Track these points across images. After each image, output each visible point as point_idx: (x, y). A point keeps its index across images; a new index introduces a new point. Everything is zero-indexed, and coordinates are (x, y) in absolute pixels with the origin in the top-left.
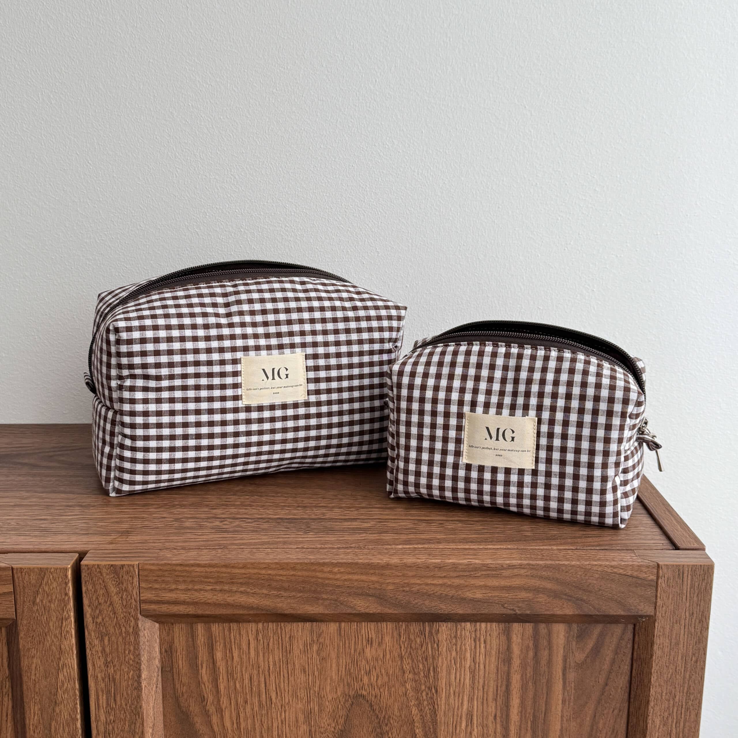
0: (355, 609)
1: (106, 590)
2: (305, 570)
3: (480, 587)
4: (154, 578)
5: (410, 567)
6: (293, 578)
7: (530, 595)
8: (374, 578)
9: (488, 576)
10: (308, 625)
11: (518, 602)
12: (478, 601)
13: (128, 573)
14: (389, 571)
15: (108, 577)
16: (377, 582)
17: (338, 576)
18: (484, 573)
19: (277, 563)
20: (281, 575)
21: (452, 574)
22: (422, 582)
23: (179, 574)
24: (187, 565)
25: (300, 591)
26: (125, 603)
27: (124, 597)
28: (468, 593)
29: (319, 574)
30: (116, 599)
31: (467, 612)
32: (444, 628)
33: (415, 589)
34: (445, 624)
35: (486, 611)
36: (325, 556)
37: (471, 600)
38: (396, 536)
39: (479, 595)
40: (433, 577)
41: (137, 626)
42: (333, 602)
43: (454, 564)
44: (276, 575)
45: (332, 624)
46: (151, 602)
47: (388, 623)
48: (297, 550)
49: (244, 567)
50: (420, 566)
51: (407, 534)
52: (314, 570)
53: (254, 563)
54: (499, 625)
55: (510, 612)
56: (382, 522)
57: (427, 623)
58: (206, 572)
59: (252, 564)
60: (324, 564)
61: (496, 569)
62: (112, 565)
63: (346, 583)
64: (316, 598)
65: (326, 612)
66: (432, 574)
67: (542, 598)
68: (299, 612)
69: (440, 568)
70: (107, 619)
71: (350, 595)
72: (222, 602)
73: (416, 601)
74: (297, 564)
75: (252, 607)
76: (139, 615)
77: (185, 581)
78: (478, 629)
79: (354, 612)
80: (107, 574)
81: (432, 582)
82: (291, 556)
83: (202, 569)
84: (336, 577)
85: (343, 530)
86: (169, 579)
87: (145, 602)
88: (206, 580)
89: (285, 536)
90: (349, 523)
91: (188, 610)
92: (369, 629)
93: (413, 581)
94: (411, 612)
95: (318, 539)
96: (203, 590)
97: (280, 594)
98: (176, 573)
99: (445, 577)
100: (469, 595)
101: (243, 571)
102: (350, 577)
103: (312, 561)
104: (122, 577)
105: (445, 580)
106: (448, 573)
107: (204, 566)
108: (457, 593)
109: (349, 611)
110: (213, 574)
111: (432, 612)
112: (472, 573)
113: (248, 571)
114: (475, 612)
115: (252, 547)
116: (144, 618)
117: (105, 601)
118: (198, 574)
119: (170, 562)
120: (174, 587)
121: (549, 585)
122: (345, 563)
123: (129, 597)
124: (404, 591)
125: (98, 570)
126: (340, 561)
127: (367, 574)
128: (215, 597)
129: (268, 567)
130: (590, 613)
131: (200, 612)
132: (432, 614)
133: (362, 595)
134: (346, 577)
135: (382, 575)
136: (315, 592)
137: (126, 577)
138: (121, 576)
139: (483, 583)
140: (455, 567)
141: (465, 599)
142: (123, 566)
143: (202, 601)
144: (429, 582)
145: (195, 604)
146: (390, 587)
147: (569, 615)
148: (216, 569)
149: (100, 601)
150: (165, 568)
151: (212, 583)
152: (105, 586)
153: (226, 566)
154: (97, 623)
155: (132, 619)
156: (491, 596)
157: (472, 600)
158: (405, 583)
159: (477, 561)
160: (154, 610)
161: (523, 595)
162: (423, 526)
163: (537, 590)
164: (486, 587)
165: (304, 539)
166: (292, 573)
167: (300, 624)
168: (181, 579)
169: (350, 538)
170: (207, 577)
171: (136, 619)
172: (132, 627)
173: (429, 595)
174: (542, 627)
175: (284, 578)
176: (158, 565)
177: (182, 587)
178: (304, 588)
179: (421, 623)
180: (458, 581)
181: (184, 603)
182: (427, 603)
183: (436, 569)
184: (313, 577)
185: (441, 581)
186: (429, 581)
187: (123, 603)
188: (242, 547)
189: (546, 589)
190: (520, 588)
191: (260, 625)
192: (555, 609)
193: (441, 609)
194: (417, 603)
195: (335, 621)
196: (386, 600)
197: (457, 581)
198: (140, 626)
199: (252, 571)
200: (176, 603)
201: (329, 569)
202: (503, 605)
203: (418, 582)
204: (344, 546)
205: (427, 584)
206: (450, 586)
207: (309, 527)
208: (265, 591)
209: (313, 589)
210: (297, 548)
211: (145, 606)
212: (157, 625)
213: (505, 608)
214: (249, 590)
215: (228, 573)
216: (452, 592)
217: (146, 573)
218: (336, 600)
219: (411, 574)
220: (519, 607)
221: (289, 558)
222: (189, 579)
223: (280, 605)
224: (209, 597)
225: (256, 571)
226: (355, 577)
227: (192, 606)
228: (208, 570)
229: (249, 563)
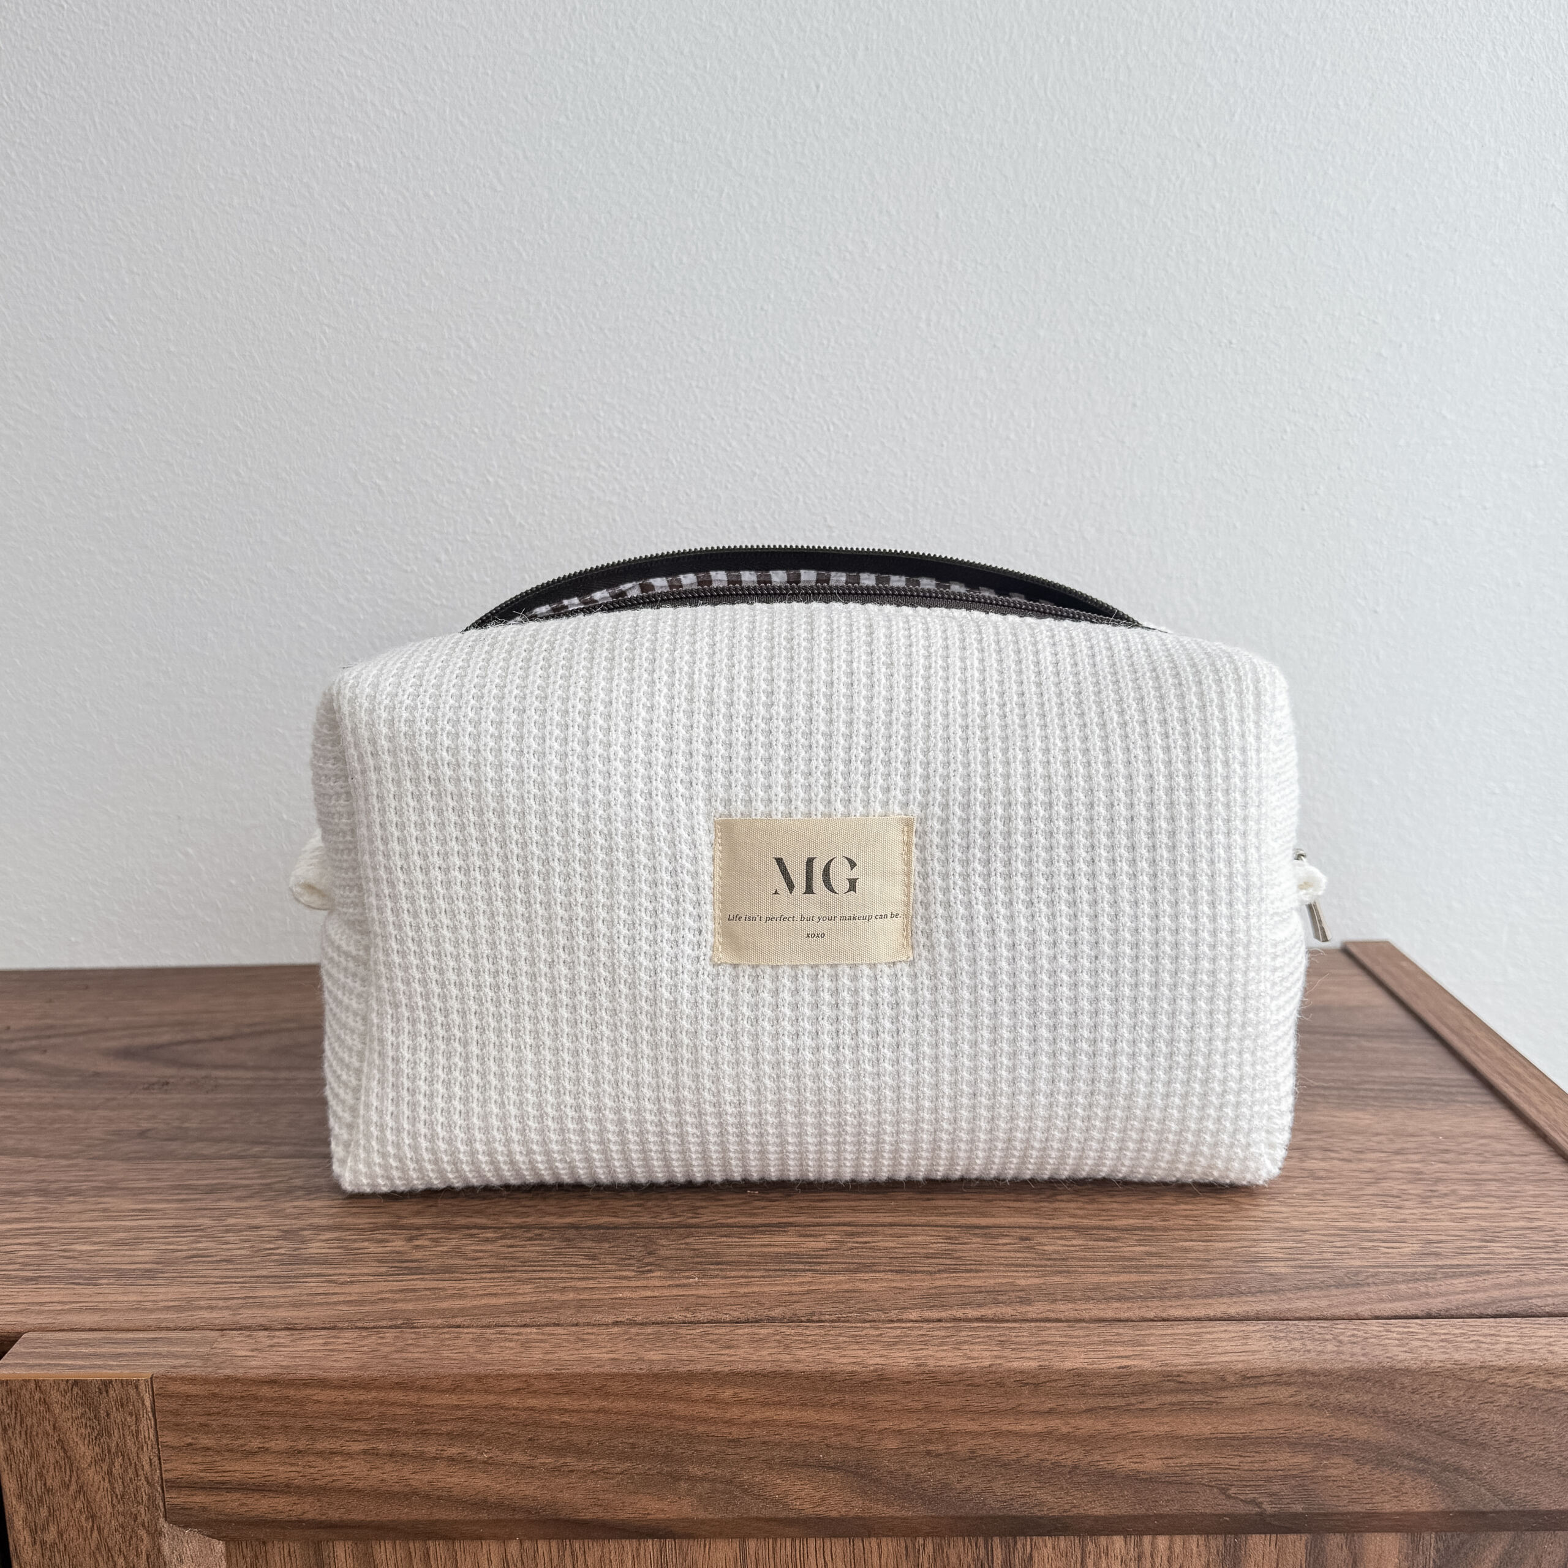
0: (786, 1506)
1: (65, 1452)
2: (636, 1396)
3: (1158, 1439)
4: (199, 1420)
5: (947, 1383)
6: (601, 1418)
7: (1304, 1460)
8: (841, 1418)
9: (1181, 1407)
10: (650, 1546)
11: (1269, 1480)
12: (1150, 1480)
13: (122, 1404)
14: (886, 1397)
15: (67, 1414)
16: (847, 1428)
17: (735, 1412)
18: (1169, 1399)
19: (550, 1376)
20: (566, 1411)
21: (1071, 1404)
22: (983, 1428)
23: (270, 1407)
24: (292, 1383)
25: (623, 1457)
26: (119, 1488)
27: (117, 1470)
28: (1120, 1456)
29: (680, 1408)
30: (92, 1476)
31: (1115, 1512)
32: (1047, 1551)
33: (962, 1448)
34: (1050, 1541)
35: (1174, 1508)
36: (694, 1353)
37: (1128, 1476)
38: (901, 1282)
39: (1152, 1464)
40: (1017, 1412)
41: (159, 1550)
42: (719, 1486)
43: (1079, 1375)
44: (551, 1410)
45: (721, 1544)
46: (194, 1486)
47: (884, 1539)
48: (616, 1329)
49: (457, 1386)
50: (977, 1381)
51: (930, 1273)
52: (664, 1396)
53: (486, 1376)
54: (1207, 1540)
55: (1242, 1509)
56: (858, 1234)
57: (997, 1540)
58: (346, 1403)
59: (479, 1378)
60: (691, 1377)
61: (1204, 1388)
62: (76, 1383)
63: (757, 1431)
64: (669, 1474)
65: (702, 1515)
66: (1013, 1403)
67: (1340, 1468)
68: (623, 1516)
69: (1037, 1385)
70: (73, 1533)
71: (771, 1468)
72: (397, 1488)
73: (966, 1483)
74: (613, 1376)
75: (485, 1501)
76: (162, 1520)
77: (285, 1429)
78: (1148, 1554)
79: (783, 1514)
80: (65, 1408)
81: (1010, 1428)
82: (595, 1353)
83: (333, 1394)
84: (728, 1415)
85: (747, 1263)
86: (241, 1422)
87: (175, 1485)
88: (346, 1424)
89: (583, 1284)
90: (765, 1239)
91: (299, 1509)
92: (828, 1558)
93: (955, 1424)
94: (952, 1513)
95: (675, 1292)
96: (341, 1453)
97: (565, 1464)
98: (261, 1406)
99: (1050, 1412)
100: (1124, 1463)
101: (453, 1399)
102: (769, 1413)
103: (656, 1369)
104: (108, 1415)
105: (1054, 1423)
106: (1061, 1402)
107: (341, 1385)
108: (1089, 1459)
109: (767, 1513)
110: (365, 1408)
111: (1014, 1513)
112: (1133, 1401)
113: (466, 1399)
114: (1140, 1511)
115: (486, 1321)
116: (177, 1530)
117: (63, 1481)
118: (324, 1407)
119: (240, 1373)
120: (256, 1443)
121: (1360, 1430)
122: (754, 1374)
123: (131, 1471)
124: (928, 1453)
125: (37, 1396)
126: (740, 1367)
127: (820, 1405)
128: (374, 1472)
129: (526, 1385)
130: (1481, 1507)
131: (335, 1515)
132: (1014, 1517)
133: (805, 1465)
134: (758, 1414)
135: (864, 1407)
136: (667, 1457)
137: (117, 1416)
138: (103, 1414)
139: (1166, 1428)
140: (1081, 1381)
141: (1112, 1475)
142: (106, 1384)
143: (339, 1484)
144: (1004, 1428)
145: (319, 1491)
146: (891, 1443)
147: (1418, 1514)
148: (374, 1394)
149: (49, 1482)
150: (227, 1391)
151: (365, 1433)
152: (60, 1441)
153: (400, 1386)
154: (43, 1543)
155: (142, 1533)
156: (1190, 1465)
157: (1133, 1478)
158: (932, 1431)
159: (1147, 1365)
160: (204, 1509)
161: (1285, 1459)
162: (973, 1247)
163: (1324, 1446)
164: (1173, 1438)
165: (635, 1295)
166: (597, 1404)
167: (629, 1545)
168: (274, 1422)
169: (766, 1289)
170: (349, 1417)
171: (156, 1535)
172: (144, 1557)
173: (1005, 1465)
174: (1335, 1542)
175: (575, 1420)
176: (206, 1381)
177: (280, 1443)
178: (633, 1446)
179: (981, 1540)
180: (1090, 1422)
181: (286, 1489)
182: (999, 1486)
183: (1026, 1390)
184: (659, 1416)
185: (1040, 1426)
186: (1004, 1425)
187: (113, 1489)
188: (458, 1321)
189: (1354, 1441)
190: (1276, 1441)
191: (513, 1547)
192: (1377, 1499)
193: (1042, 1504)
194: (968, 1489)
195: (728, 1537)
196: (876, 1480)
197: (1087, 1425)
198: (166, 1550)
199: (478, 1399)
200: (262, 1488)
201: (706, 1392)
202: (1224, 1491)
203: (973, 1426)
204: (751, 1315)
205: (998, 1434)
206: (1067, 1438)
207: (650, 1253)
208: (518, 1457)
209: (660, 1449)
210: (616, 1323)
211: (176, 1498)
212: (220, 1546)
213: (1229, 1497)
214: (474, 1453)
215: (411, 1405)
216: (1075, 1455)
217: (174, 1405)
218: (729, 1482)
219: (950, 1403)
220: (1271, 1495)
221: (588, 1359)
222: (299, 1424)
223: (567, 1495)
224: (355, 1472)
225: (492, 1399)
226: (785, 1415)
227: (310, 1499)
228: (352, 1398)
229: (469, 1375)
